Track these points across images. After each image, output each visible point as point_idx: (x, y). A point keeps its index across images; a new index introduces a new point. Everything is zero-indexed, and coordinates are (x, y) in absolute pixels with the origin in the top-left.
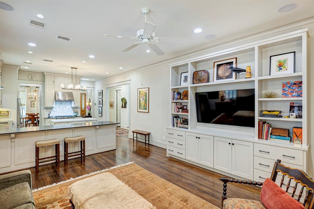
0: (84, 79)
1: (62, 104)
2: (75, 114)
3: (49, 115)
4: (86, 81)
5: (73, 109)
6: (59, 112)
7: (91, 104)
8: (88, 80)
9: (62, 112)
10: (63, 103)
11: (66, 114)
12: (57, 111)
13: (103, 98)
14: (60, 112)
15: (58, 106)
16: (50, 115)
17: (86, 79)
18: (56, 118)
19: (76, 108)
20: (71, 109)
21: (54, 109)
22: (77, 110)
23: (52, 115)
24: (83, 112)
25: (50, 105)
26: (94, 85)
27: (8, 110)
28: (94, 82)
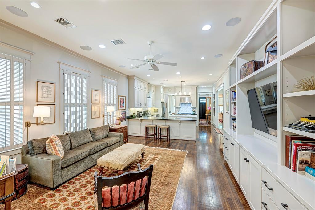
0: (202, 87)
2: (194, 113)
4: (204, 88)
7: (210, 105)
8: (205, 87)
10: (186, 105)
12: (183, 110)
15: (183, 107)
17: (204, 87)
18: (182, 114)
19: (195, 108)
20: (191, 109)
21: (181, 109)
22: (194, 110)
23: (180, 112)
24: (208, 112)
25: (178, 106)
26: (212, 90)
27: (157, 109)
28: (212, 88)
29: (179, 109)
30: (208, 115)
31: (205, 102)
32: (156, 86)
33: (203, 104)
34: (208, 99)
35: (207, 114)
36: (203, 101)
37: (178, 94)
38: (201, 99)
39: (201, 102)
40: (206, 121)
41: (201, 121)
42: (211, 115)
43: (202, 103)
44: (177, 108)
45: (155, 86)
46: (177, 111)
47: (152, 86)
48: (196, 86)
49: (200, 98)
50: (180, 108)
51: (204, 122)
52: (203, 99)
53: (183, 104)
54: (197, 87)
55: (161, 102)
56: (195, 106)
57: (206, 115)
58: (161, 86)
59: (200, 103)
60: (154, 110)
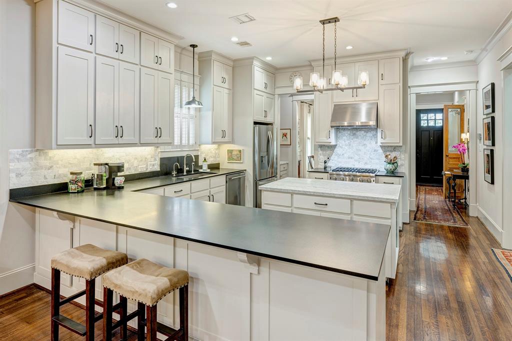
1: (357, 138)
2: (390, 167)
3: (325, 162)
5: (385, 152)
6: (349, 158)
7: (465, 136)
9: (356, 157)
10: (358, 133)
11: (366, 163)
12: (345, 155)
13: (496, 115)
14: (352, 158)
15: (347, 142)
16: (328, 164)
19: (395, 148)
20: (380, 151)
21: (337, 150)
22: (392, 155)
23: (333, 164)
24: (452, 162)
25: (323, 140)
26: (477, 73)
27: (240, 148)
28: (474, 64)
29: (328, 152)
30: (455, 177)
31: (439, 124)
32: (235, 61)
33: (432, 132)
34: (453, 116)
35: (451, 170)
36: (432, 124)
37: (306, 82)
38: (423, 116)
39: (424, 124)
40: (442, 198)
41: (422, 196)
42: (467, 178)
43: (429, 129)
44: (321, 146)
45: (232, 63)
46: (322, 158)
47: (214, 57)
48: (403, 54)
49: (419, 112)
50: (333, 147)
51: (435, 199)
52: (431, 116)
53: (347, 133)
54: (405, 60)
55: (255, 123)
56: (396, 140)
57: (447, 173)
58: (252, 58)
59: (419, 130)
60: (230, 152)
